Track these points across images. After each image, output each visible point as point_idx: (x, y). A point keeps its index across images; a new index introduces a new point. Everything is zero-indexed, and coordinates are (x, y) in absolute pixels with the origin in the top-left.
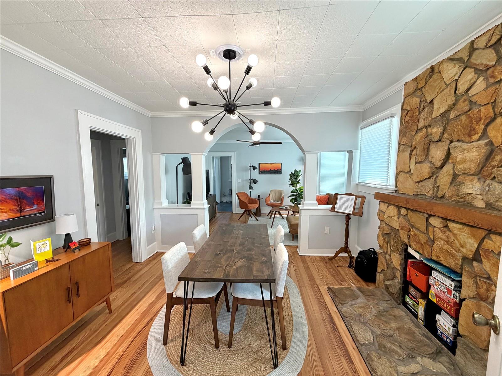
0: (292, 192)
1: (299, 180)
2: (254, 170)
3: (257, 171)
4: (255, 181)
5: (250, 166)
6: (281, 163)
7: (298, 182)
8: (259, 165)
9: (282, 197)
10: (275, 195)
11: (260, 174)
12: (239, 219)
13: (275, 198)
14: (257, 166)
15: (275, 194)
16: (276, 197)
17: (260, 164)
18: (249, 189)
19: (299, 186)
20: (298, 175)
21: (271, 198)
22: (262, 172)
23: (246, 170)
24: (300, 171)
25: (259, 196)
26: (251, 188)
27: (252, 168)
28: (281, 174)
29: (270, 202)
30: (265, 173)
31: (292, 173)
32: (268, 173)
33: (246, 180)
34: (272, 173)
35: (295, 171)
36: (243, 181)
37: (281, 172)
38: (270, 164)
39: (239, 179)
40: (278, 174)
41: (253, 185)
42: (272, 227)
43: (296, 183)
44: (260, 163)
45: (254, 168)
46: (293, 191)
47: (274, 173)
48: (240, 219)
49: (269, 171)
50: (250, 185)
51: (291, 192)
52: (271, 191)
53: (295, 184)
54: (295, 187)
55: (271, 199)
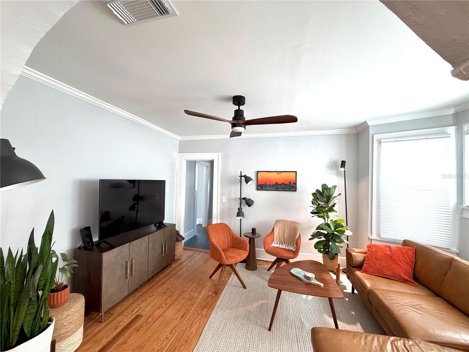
0: (319, 228)
1: (334, 206)
2: (247, 182)
3: (252, 185)
4: (250, 202)
5: (241, 176)
6: (296, 172)
7: (331, 209)
8: (257, 175)
9: (297, 237)
10: (284, 232)
11: (258, 189)
12: (210, 277)
13: (284, 237)
14: (253, 176)
15: (284, 229)
16: (285, 234)
17: (259, 174)
18: (237, 216)
19: (332, 216)
20: (331, 195)
21: (275, 236)
22: (261, 187)
23: (235, 183)
24: (335, 187)
25: (254, 230)
26: (240, 213)
27: (243, 179)
28: (296, 191)
29: (273, 245)
30: (267, 188)
31: (317, 190)
32: (274, 189)
33: (235, 199)
34: (280, 189)
35: (324, 187)
36: (229, 200)
37: (296, 187)
38: (276, 173)
39: (223, 197)
40: (290, 190)
41: (245, 209)
42: (270, 330)
43: (327, 212)
44: (258, 172)
45: (248, 180)
46: (321, 227)
47: (284, 190)
48: (213, 277)
49: (274, 186)
50: (240, 209)
51: (316, 229)
52: (277, 221)
53: (324, 212)
54: (324, 219)
55: (275, 238)
